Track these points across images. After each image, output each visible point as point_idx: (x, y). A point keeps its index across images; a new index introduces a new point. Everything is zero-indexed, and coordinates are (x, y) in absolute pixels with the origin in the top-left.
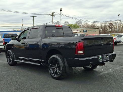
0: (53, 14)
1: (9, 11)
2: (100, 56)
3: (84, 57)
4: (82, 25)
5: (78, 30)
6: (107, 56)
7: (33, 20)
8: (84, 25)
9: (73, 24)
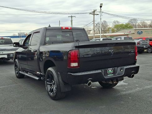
0: (94, 12)
1: (36, 12)
2: (110, 70)
3: (80, 72)
4: (137, 24)
5: (130, 31)
6: (122, 70)
7: (72, 21)
8: (141, 24)
9: (124, 24)
